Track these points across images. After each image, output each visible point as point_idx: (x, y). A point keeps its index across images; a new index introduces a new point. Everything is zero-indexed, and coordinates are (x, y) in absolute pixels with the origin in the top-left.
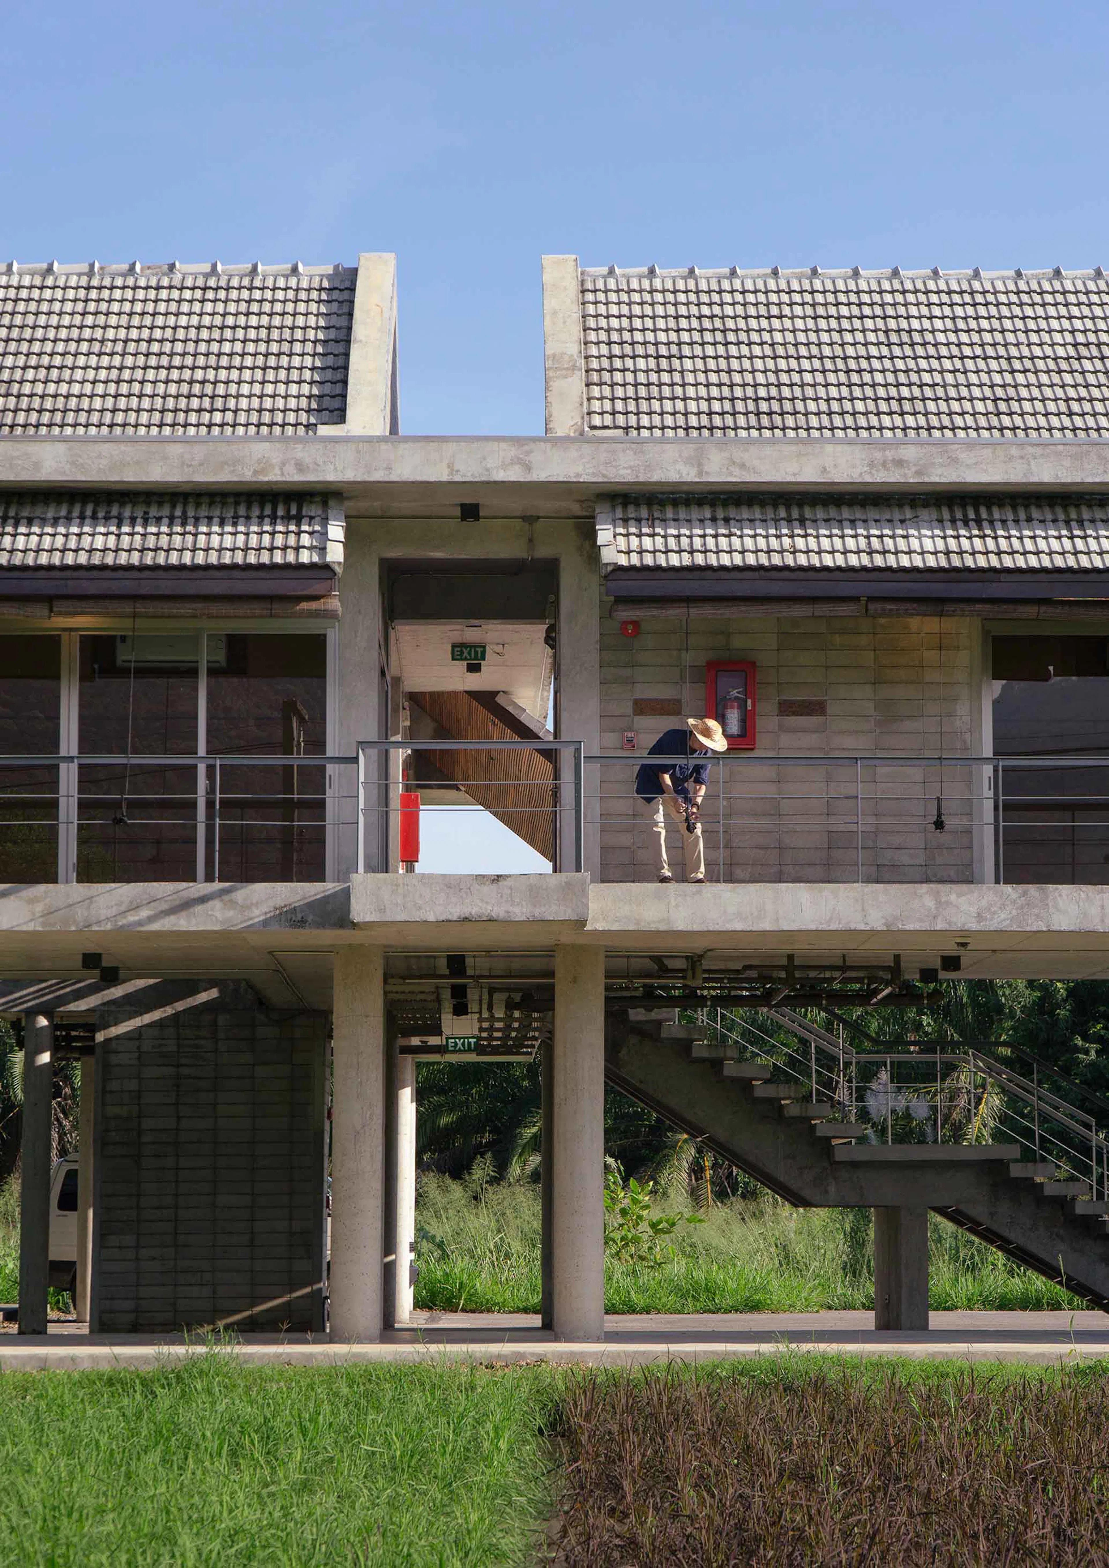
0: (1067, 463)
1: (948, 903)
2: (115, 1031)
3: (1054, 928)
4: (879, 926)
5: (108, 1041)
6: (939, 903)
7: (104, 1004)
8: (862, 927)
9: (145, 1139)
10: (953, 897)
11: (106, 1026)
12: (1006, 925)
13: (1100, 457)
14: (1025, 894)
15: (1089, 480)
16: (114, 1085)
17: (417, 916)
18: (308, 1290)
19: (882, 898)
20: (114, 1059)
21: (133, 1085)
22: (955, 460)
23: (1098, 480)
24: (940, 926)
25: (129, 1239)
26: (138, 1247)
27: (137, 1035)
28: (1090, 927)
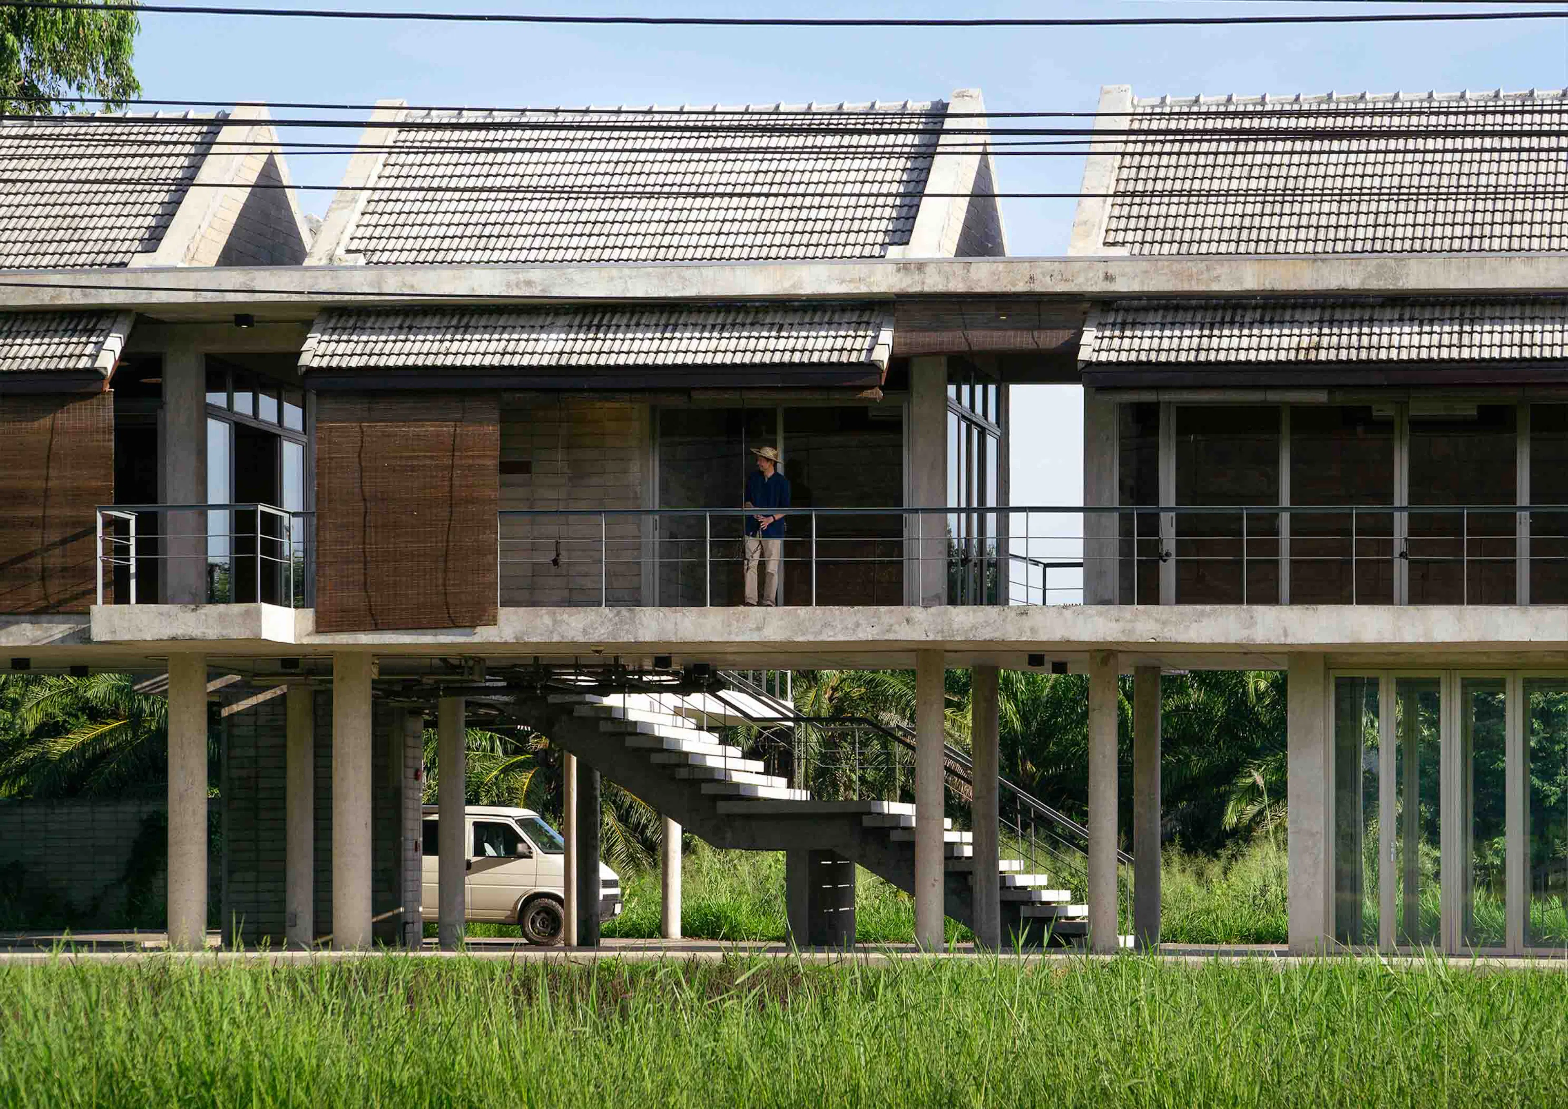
0: (655, 281)
1: (562, 621)
2: (236, 708)
3: (641, 639)
4: (511, 639)
5: (231, 716)
6: (555, 622)
7: (227, 686)
8: (497, 640)
9: (261, 795)
10: (565, 617)
11: (230, 704)
12: (605, 638)
13: (680, 276)
14: (618, 613)
15: (671, 295)
16: (237, 752)
17: (138, 637)
18: (390, 914)
19: (513, 618)
20: (236, 731)
21: (252, 752)
22: (571, 281)
23: (677, 294)
24: (556, 638)
25: (250, 876)
26: (258, 882)
27: (253, 711)
28: (665, 638)
